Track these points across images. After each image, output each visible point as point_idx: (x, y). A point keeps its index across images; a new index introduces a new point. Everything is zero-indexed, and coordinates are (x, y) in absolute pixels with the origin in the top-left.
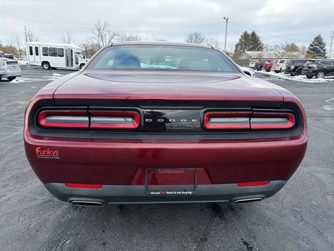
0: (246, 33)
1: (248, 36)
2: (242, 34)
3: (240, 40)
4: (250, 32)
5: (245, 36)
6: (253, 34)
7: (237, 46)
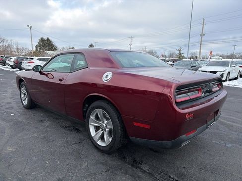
0: (42, 38)
1: (44, 40)
2: (40, 38)
3: (38, 43)
4: (45, 38)
5: (42, 40)
6: (48, 39)
7: (36, 47)
